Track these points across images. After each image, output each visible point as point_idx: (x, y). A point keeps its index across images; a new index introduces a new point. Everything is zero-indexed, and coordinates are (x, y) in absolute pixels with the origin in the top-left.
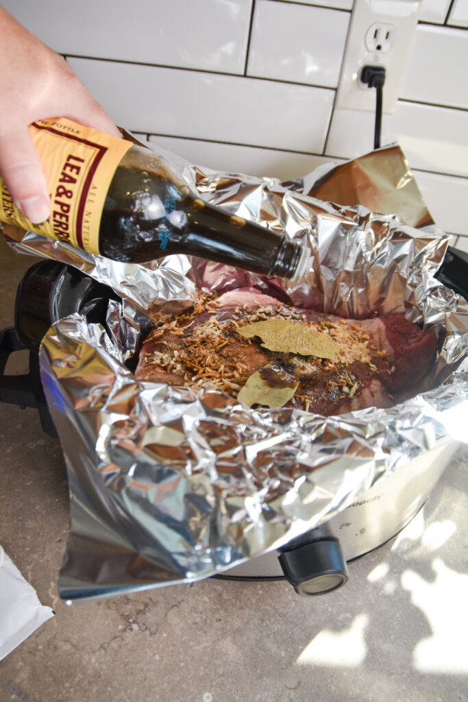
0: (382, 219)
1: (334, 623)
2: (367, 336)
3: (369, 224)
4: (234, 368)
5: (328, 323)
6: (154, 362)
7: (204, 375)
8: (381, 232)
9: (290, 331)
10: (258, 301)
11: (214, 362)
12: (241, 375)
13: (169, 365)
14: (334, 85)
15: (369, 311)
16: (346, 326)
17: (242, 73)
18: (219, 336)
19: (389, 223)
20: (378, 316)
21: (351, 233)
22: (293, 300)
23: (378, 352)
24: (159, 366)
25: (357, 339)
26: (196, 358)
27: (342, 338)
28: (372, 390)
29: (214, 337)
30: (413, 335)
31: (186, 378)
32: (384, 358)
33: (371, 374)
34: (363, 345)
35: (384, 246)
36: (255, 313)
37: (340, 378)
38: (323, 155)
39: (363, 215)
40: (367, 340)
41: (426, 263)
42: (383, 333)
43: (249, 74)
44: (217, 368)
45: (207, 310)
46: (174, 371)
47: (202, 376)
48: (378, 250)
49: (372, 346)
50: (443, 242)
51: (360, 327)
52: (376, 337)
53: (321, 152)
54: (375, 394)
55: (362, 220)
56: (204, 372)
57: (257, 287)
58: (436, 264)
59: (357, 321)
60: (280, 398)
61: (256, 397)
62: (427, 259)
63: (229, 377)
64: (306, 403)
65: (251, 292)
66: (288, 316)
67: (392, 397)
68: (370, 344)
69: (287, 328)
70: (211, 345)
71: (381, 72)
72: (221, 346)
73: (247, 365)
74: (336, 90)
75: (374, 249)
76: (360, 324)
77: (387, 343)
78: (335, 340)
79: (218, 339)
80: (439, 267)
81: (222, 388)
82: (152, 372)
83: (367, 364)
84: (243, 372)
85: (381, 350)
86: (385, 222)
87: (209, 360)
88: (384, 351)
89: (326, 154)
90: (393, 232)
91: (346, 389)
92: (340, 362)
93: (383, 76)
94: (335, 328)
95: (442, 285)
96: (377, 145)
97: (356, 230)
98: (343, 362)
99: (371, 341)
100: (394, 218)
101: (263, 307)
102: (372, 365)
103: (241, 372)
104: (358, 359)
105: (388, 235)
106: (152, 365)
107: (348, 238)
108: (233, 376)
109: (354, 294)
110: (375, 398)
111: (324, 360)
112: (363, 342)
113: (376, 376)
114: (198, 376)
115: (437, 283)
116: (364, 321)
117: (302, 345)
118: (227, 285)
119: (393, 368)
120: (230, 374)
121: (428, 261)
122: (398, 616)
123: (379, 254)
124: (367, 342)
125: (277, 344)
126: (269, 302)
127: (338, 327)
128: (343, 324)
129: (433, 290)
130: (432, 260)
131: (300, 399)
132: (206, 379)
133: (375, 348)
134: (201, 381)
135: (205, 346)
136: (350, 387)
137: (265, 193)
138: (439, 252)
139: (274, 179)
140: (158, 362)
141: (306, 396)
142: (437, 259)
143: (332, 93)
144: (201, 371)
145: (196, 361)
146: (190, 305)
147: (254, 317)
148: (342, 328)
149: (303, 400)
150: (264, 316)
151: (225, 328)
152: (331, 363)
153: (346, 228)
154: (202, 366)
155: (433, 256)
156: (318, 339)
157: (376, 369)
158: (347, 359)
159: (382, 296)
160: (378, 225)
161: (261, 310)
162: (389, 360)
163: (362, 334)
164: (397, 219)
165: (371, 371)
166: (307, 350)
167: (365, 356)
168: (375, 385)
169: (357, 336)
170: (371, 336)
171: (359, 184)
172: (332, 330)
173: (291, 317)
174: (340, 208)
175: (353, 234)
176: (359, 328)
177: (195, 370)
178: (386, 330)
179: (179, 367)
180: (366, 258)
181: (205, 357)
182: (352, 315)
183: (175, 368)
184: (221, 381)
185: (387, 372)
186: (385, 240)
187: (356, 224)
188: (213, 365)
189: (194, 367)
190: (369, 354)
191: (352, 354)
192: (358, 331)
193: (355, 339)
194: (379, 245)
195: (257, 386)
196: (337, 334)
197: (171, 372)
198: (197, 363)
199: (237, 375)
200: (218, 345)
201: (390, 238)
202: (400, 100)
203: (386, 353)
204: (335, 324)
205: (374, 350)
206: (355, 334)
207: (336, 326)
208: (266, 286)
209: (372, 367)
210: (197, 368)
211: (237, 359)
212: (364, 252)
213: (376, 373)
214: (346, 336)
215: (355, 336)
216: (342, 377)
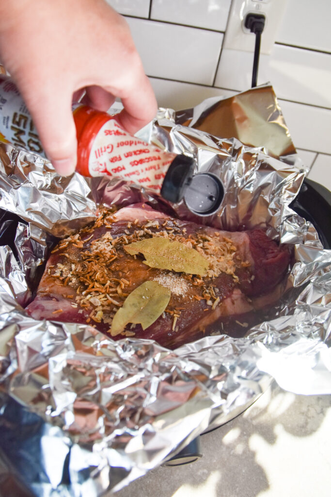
0: (252, 150)
1: (194, 478)
2: (234, 248)
3: (241, 155)
4: (118, 284)
5: (204, 236)
6: (55, 275)
7: (93, 289)
8: (251, 163)
9: (169, 248)
10: (147, 216)
11: (102, 277)
12: (123, 291)
13: (66, 277)
14: (223, 29)
15: (238, 225)
16: (218, 238)
17: (147, 17)
18: (110, 251)
19: (257, 154)
20: (245, 229)
21: (225, 163)
22: (178, 212)
23: (242, 263)
24: (58, 278)
25: (226, 250)
26: (89, 273)
27: (214, 250)
28: (233, 299)
29: (106, 252)
30: (270, 251)
31: (78, 292)
32: (246, 268)
33: (233, 285)
34: (229, 257)
35: (251, 175)
36: (143, 229)
37: (206, 292)
38: (213, 86)
39: (237, 148)
40: (234, 251)
41: (285, 192)
42: (248, 246)
43: (152, 17)
44: (103, 283)
45: (105, 225)
46: (70, 284)
47: (91, 290)
48: (247, 178)
49: (238, 257)
50: (300, 175)
51: (230, 239)
52: (242, 249)
53: (211, 84)
54: (235, 302)
55: (235, 152)
56: (93, 287)
57: (148, 203)
58: (293, 194)
59: (229, 232)
60: (152, 315)
61: (131, 315)
62: (286, 189)
63: (113, 293)
64: (174, 317)
65: (143, 208)
66: (171, 230)
67: (251, 301)
68: (236, 255)
69: (166, 245)
70: (103, 260)
71: (261, 20)
72: (111, 260)
73: (129, 281)
74: (224, 33)
75: (244, 177)
76: (230, 235)
77: (249, 255)
78: (207, 253)
79: (110, 254)
80: (295, 197)
81: (106, 303)
82: (53, 284)
83: (231, 275)
84: (125, 287)
85: (244, 261)
86: (254, 154)
87: (98, 275)
88: (247, 262)
89: (216, 85)
90: (260, 164)
91: (209, 303)
92: (208, 276)
93: (262, 24)
94: (209, 241)
95: (296, 214)
96: (254, 84)
97: (229, 160)
98: (210, 276)
99: (238, 252)
100: (262, 150)
101: (151, 222)
102: (235, 277)
103: (123, 287)
104: (224, 271)
105: (255, 166)
106: (54, 277)
107: (223, 166)
108: (116, 292)
109: (227, 210)
110: (235, 306)
111: (194, 276)
112: (231, 253)
113: (238, 286)
114: (88, 290)
115: (292, 212)
116: (233, 233)
117: (177, 262)
118: (125, 201)
119: (253, 278)
120: (114, 290)
121: (287, 191)
122: (244, 471)
123: (248, 181)
124: (234, 253)
125: (157, 262)
126: (156, 217)
127: (212, 240)
128: (216, 236)
129: (289, 217)
130: (290, 190)
131: (170, 313)
132: (93, 293)
133: (240, 259)
134: (89, 296)
135: (98, 260)
136: (213, 300)
137: (155, 127)
138: (296, 184)
139: (168, 109)
140: (58, 274)
141: (175, 311)
142: (294, 190)
143: (222, 35)
144: (91, 286)
145: (88, 276)
146: (92, 220)
147: (142, 233)
148: (215, 240)
149: (172, 314)
150: (150, 232)
151: (117, 244)
152: (200, 279)
153: (220, 159)
154: (92, 281)
155: (291, 186)
156: (191, 256)
157: (238, 279)
158: (214, 273)
159: (250, 213)
160: (248, 157)
161: (149, 225)
162: (250, 270)
163: (231, 245)
164: (264, 150)
165: (233, 282)
166: (180, 267)
167: (230, 268)
168: (236, 294)
169: (226, 247)
170: (238, 247)
171: (237, 117)
172: (206, 243)
173: (173, 231)
174: (218, 141)
175: (227, 163)
176: (229, 240)
177: (86, 284)
178: (250, 244)
179: (74, 280)
180: (237, 184)
181: (95, 272)
182: (226, 227)
183: (71, 281)
184: (106, 297)
185: (248, 282)
186: (253, 170)
187: (229, 156)
188: (102, 280)
189: (86, 281)
190: (234, 266)
191: (219, 267)
192: (227, 243)
193: (224, 250)
194: (248, 173)
195: (133, 304)
196: (209, 247)
197: (68, 285)
198: (88, 277)
199: (119, 291)
200: (109, 259)
201: (257, 168)
202: (277, 43)
203: (249, 264)
204: (209, 236)
205: (240, 261)
206: (225, 246)
207: (209, 238)
208: (156, 202)
209: (235, 279)
210: (88, 283)
211: (122, 274)
212: (235, 178)
213: (238, 283)
214: (217, 248)
215: (225, 248)
216: (207, 291)
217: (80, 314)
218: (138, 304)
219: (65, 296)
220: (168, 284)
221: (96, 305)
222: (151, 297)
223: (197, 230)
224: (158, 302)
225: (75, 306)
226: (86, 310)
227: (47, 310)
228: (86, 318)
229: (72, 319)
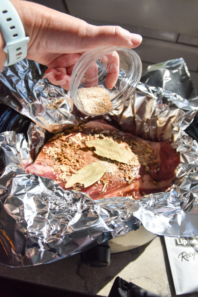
2: (151, 151)
3: (161, 98)
4: (78, 162)
5: (134, 142)
6: (46, 152)
7: (64, 163)
10: (103, 127)
12: (80, 166)
13: (52, 155)
15: (156, 138)
18: (78, 144)
20: (160, 141)
24: (47, 154)
26: (64, 153)
27: (138, 151)
28: (143, 179)
30: (171, 155)
31: (56, 162)
32: (156, 164)
34: (147, 156)
35: (166, 110)
40: (150, 153)
41: (183, 122)
44: (70, 160)
45: (79, 129)
49: (152, 157)
50: (193, 113)
51: (150, 145)
52: (155, 152)
54: (145, 182)
55: (158, 95)
56: (64, 162)
57: (105, 120)
58: (188, 123)
59: (150, 142)
61: (80, 179)
62: (184, 120)
63: (74, 166)
64: (105, 184)
65: (102, 123)
67: (155, 183)
68: (151, 155)
70: (73, 147)
73: (84, 161)
77: (159, 157)
78: (133, 152)
80: (189, 125)
81: (69, 171)
82: (44, 157)
83: (145, 166)
85: (155, 159)
86: (168, 98)
88: (157, 160)
91: (127, 179)
94: (136, 145)
95: (187, 135)
97: (154, 100)
98: (131, 165)
101: (105, 130)
103: (80, 164)
106: (45, 154)
107: (150, 103)
108: (76, 166)
109: (151, 129)
110: (144, 184)
111: (122, 163)
112: (148, 154)
113: (148, 173)
114: (61, 163)
116: (153, 142)
119: (158, 169)
120: (75, 164)
125: (102, 152)
126: (109, 128)
128: (142, 143)
129: (183, 136)
131: (102, 181)
132: (63, 165)
134: (61, 166)
135: (70, 147)
136: (130, 178)
140: (48, 152)
141: (106, 180)
142: (189, 121)
146: (72, 126)
147: (98, 136)
148: (140, 145)
149: (104, 182)
150: (103, 135)
151: (83, 140)
152: (125, 165)
153: (149, 98)
154: (64, 158)
157: (148, 169)
158: (134, 164)
159: (163, 132)
161: (103, 132)
162: (158, 165)
165: (145, 170)
166: (115, 157)
167: (145, 162)
168: (146, 177)
170: (153, 151)
172: (134, 146)
173: (117, 137)
174: (148, 88)
178: (160, 150)
179: (55, 157)
181: (67, 154)
182: (148, 138)
184: (69, 167)
185: (154, 171)
188: (70, 158)
192: (148, 148)
196: (135, 148)
198: (63, 156)
199: (78, 165)
201: (169, 106)
203: (157, 161)
204: (137, 143)
205: (152, 159)
206: (146, 149)
207: (137, 144)
208: (110, 120)
209: (146, 168)
210: (62, 159)
211: (82, 157)
213: (148, 171)
214: (140, 150)
215: (145, 151)
216: (127, 173)
217: (54, 174)
218: (85, 174)
219: (49, 164)
220: (106, 166)
221: (63, 171)
222: (94, 171)
223: (131, 138)
224: (97, 174)
225: (53, 170)
226: (57, 173)
227: (37, 170)
228: (56, 177)
229: (49, 177)
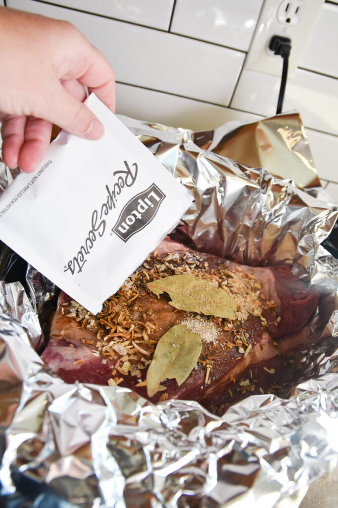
0: (281, 183)
2: (258, 286)
3: (270, 187)
4: (143, 328)
5: (226, 271)
6: (70, 315)
7: (116, 335)
8: (280, 196)
9: (195, 286)
10: (167, 248)
11: (124, 320)
12: (150, 336)
13: (84, 319)
14: (246, 49)
15: (260, 259)
16: (241, 274)
17: (167, 29)
18: (131, 289)
19: (287, 187)
20: (267, 265)
21: (253, 195)
22: (196, 243)
23: (268, 303)
24: (74, 319)
25: (250, 288)
26: (110, 314)
27: (238, 288)
28: (262, 344)
29: (127, 289)
30: (298, 291)
31: (98, 337)
32: (272, 309)
33: (262, 328)
34: (254, 295)
35: (281, 208)
36: (163, 263)
37: (237, 339)
38: (229, 107)
39: (266, 179)
40: (259, 290)
41: (317, 230)
42: (273, 285)
43: (172, 30)
44: (127, 327)
46: (88, 326)
47: (113, 335)
48: (275, 211)
49: (262, 296)
50: (333, 214)
51: (252, 274)
52: (266, 287)
53: (227, 105)
54: (264, 347)
55: (265, 184)
56: (116, 332)
58: (325, 233)
59: (250, 267)
60: (185, 367)
61: (164, 369)
62: (318, 227)
63: (138, 339)
64: (207, 368)
66: (192, 264)
67: (276, 344)
68: (261, 293)
69: (192, 284)
70: (124, 298)
71: (287, 43)
72: (132, 299)
73: (155, 325)
74: (246, 53)
75: (272, 211)
76: (252, 271)
77: (275, 295)
78: (231, 291)
79: (130, 292)
80: (327, 236)
81: (131, 351)
82: (68, 326)
83: (259, 317)
84: (151, 332)
85: (269, 300)
86: (283, 187)
87: (121, 318)
88: (273, 302)
89: (232, 106)
90: (290, 198)
91: (241, 350)
92: (237, 319)
93: (289, 47)
94: (232, 277)
95: (330, 254)
96: (279, 110)
97: (258, 192)
98: (239, 319)
99: (262, 290)
100: (291, 182)
101: (171, 254)
102: (263, 319)
103: (149, 333)
104: (251, 312)
105: (285, 199)
106: (69, 318)
107: (250, 198)
108: (142, 338)
109: (250, 243)
110: (264, 351)
111: (224, 320)
112: (255, 292)
113: (267, 329)
114: (110, 336)
115: (326, 253)
116: (255, 269)
117: (205, 304)
119: (279, 319)
120: (139, 335)
121: (319, 229)
123: (276, 215)
124: (258, 292)
125: (183, 303)
126: (176, 249)
127: (235, 277)
128: (238, 271)
129: (323, 259)
130: (322, 228)
131: (202, 364)
132: (116, 339)
133: (264, 298)
134: (112, 343)
135: (118, 298)
136: (245, 348)
137: (181, 151)
138: (329, 222)
139: (187, 130)
140: (74, 315)
141: (207, 360)
142: (327, 228)
143: (244, 55)
144: (113, 330)
145: (109, 318)
147: (163, 267)
148: (238, 275)
149: (204, 365)
150: (172, 266)
151: (137, 279)
152: (230, 323)
153: (249, 190)
154: (114, 324)
155: (324, 225)
156: (219, 297)
157: (266, 322)
158: (243, 316)
159: (273, 249)
160: (278, 188)
161: (169, 258)
162: (276, 311)
163: (254, 282)
164: (293, 182)
165: (261, 325)
166: (209, 309)
167: (257, 309)
168: (265, 338)
169: (250, 285)
170: (262, 285)
171: (260, 143)
172: (230, 280)
173: (195, 265)
174: (246, 170)
175: (255, 195)
176: (252, 276)
177: (108, 328)
178: (275, 282)
179: (93, 322)
180: (264, 217)
181: (117, 314)
182: (246, 261)
183: (89, 324)
184: (131, 344)
185: (275, 324)
186: (283, 204)
187: (258, 187)
188: (124, 323)
189: (107, 324)
190: (260, 306)
191: (246, 308)
192: (250, 279)
193: (248, 288)
194: (276, 207)
195: (164, 354)
196: (233, 285)
197: (85, 327)
198: (109, 320)
199: (146, 337)
200: (130, 298)
201: (288, 202)
202: (299, 68)
203: (274, 304)
204: (232, 272)
205: (264, 300)
206: (248, 283)
207: (233, 275)
209: (263, 321)
210: (110, 326)
211: (147, 317)
212: (263, 211)
213: (266, 326)
214: (241, 286)
215: (248, 286)
216: (238, 337)
217: (103, 364)
218: (169, 354)
219: (83, 341)
220: (197, 329)
221: (121, 354)
222: (181, 345)
223: (218, 265)
224: (190, 351)
225: (97, 355)
226: (110, 360)
227: (67, 360)
228: (111, 370)
229: (95, 371)
